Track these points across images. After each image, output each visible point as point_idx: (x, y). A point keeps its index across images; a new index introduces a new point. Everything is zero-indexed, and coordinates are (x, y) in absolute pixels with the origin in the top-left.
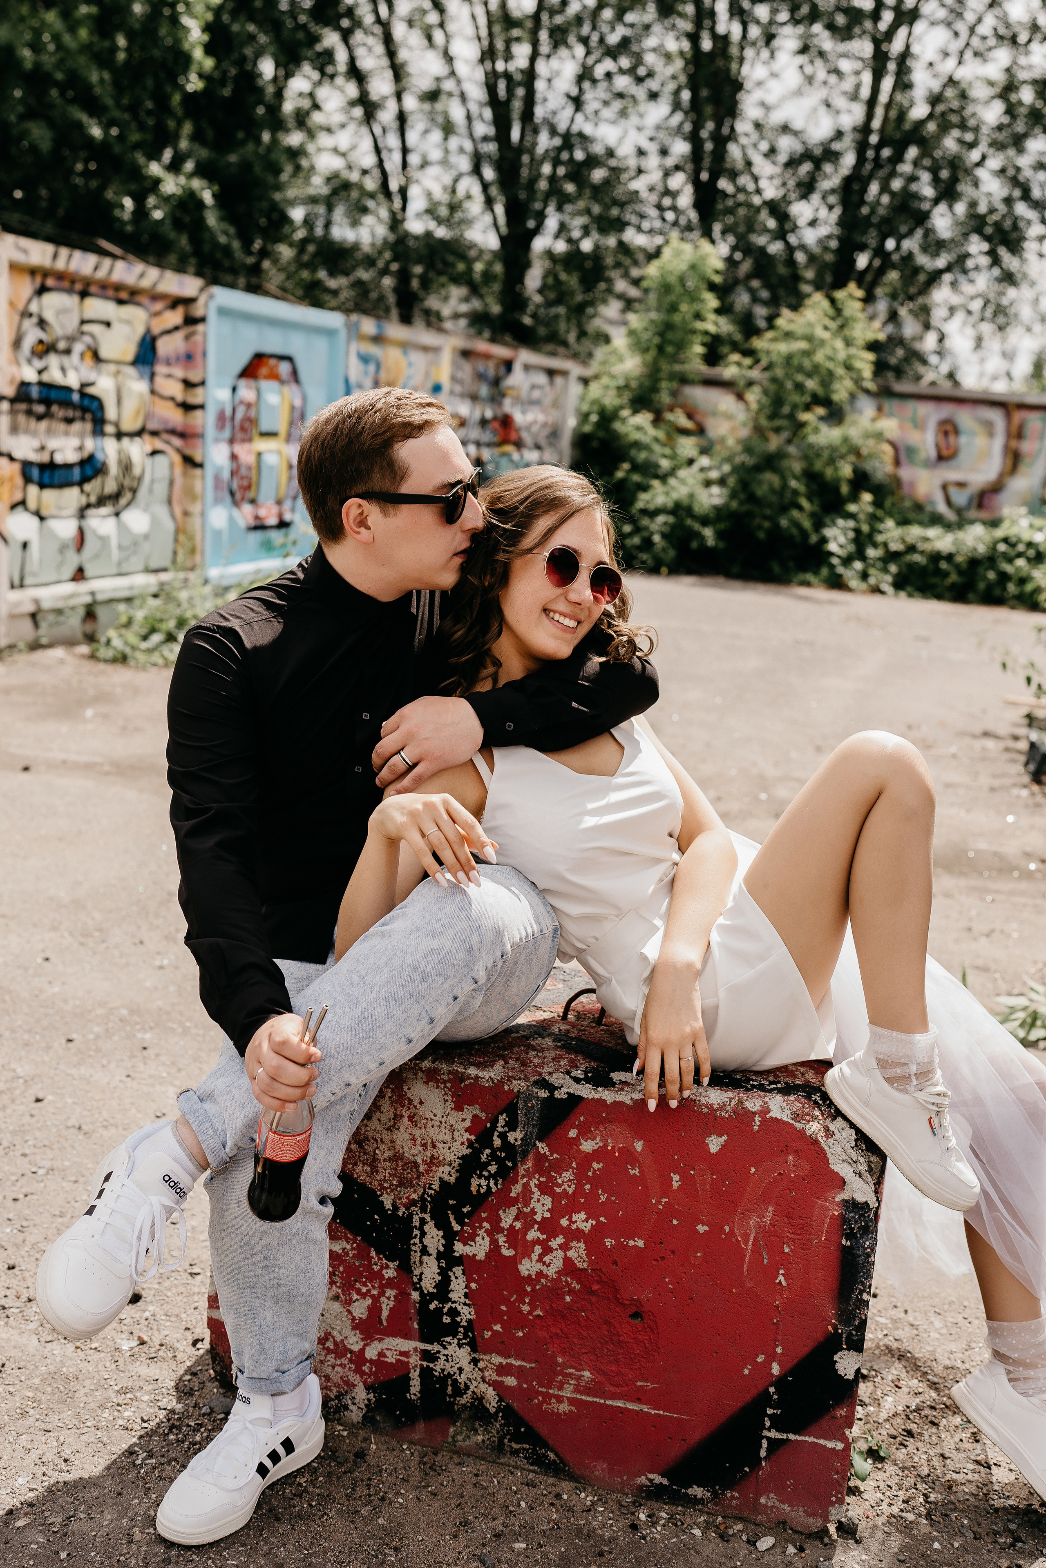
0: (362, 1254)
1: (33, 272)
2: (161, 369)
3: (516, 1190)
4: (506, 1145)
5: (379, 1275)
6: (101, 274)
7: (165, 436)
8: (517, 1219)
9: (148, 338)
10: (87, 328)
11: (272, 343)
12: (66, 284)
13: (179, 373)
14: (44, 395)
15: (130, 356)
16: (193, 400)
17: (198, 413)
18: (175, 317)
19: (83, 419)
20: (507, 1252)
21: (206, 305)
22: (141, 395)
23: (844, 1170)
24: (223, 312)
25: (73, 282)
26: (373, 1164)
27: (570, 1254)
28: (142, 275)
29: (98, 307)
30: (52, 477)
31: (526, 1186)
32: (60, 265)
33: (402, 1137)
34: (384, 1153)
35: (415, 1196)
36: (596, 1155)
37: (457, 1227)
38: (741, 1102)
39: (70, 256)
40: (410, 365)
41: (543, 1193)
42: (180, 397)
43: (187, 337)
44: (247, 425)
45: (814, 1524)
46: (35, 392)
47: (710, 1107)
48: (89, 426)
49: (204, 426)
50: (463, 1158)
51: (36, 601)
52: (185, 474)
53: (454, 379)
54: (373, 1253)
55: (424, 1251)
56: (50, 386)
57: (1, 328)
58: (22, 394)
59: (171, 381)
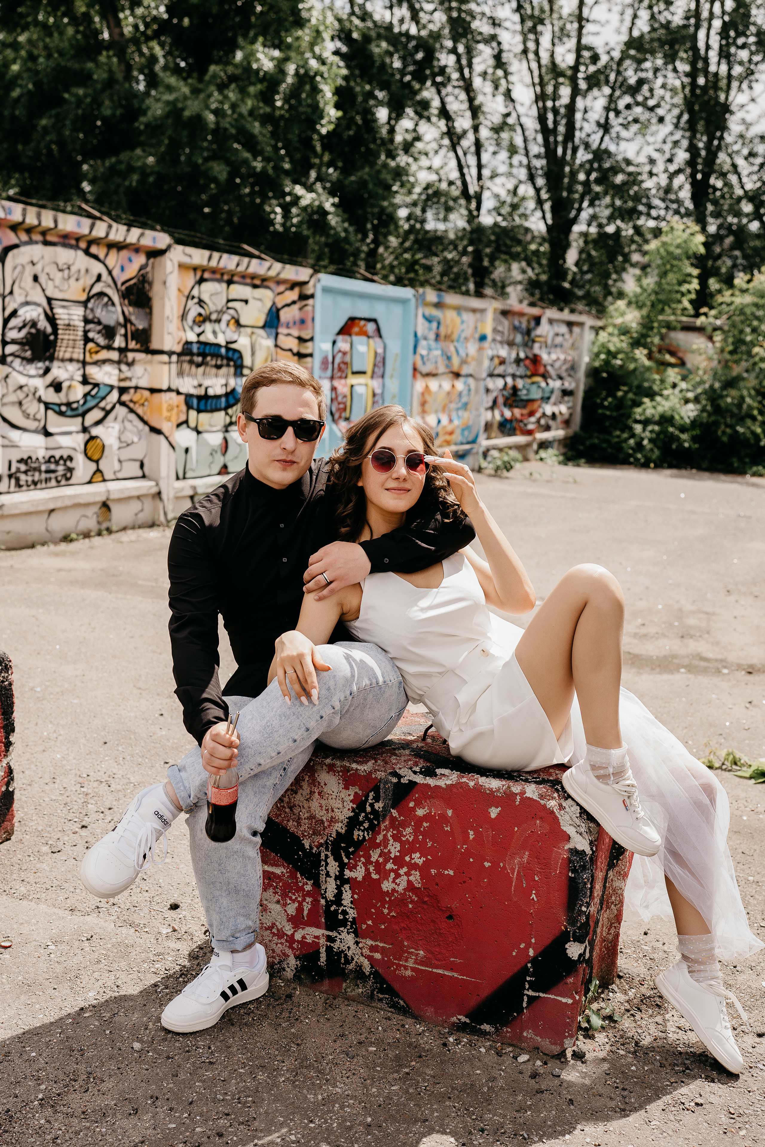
0: (293, 876)
1: (195, 269)
2: (282, 330)
3: (379, 838)
4: (374, 811)
5: (302, 889)
6: (241, 268)
8: (380, 856)
9: (274, 309)
10: (231, 305)
11: (362, 310)
12: (218, 276)
13: (296, 333)
14: (201, 350)
15: (261, 323)
16: (304, 351)
17: (309, 359)
18: (293, 295)
19: (228, 365)
20: (375, 876)
21: (315, 286)
22: (268, 348)
23: (571, 831)
24: (326, 290)
25: (222, 274)
26: (298, 820)
27: (411, 878)
28: (269, 268)
29: (238, 290)
30: (206, 404)
31: (385, 836)
32: (213, 263)
33: (314, 805)
34: (304, 815)
35: (322, 841)
36: (426, 818)
37: (346, 861)
38: (509, 787)
39: (221, 257)
40: (463, 322)
41: (395, 840)
42: (295, 350)
43: (301, 309)
44: (343, 366)
45: (556, 1049)
46: (195, 348)
47: (491, 790)
48: (232, 370)
50: (349, 818)
51: (194, 488)
53: (495, 330)
54: (299, 875)
55: (328, 875)
56: (206, 344)
57: (172, 307)
58: (187, 350)
59: (290, 338)
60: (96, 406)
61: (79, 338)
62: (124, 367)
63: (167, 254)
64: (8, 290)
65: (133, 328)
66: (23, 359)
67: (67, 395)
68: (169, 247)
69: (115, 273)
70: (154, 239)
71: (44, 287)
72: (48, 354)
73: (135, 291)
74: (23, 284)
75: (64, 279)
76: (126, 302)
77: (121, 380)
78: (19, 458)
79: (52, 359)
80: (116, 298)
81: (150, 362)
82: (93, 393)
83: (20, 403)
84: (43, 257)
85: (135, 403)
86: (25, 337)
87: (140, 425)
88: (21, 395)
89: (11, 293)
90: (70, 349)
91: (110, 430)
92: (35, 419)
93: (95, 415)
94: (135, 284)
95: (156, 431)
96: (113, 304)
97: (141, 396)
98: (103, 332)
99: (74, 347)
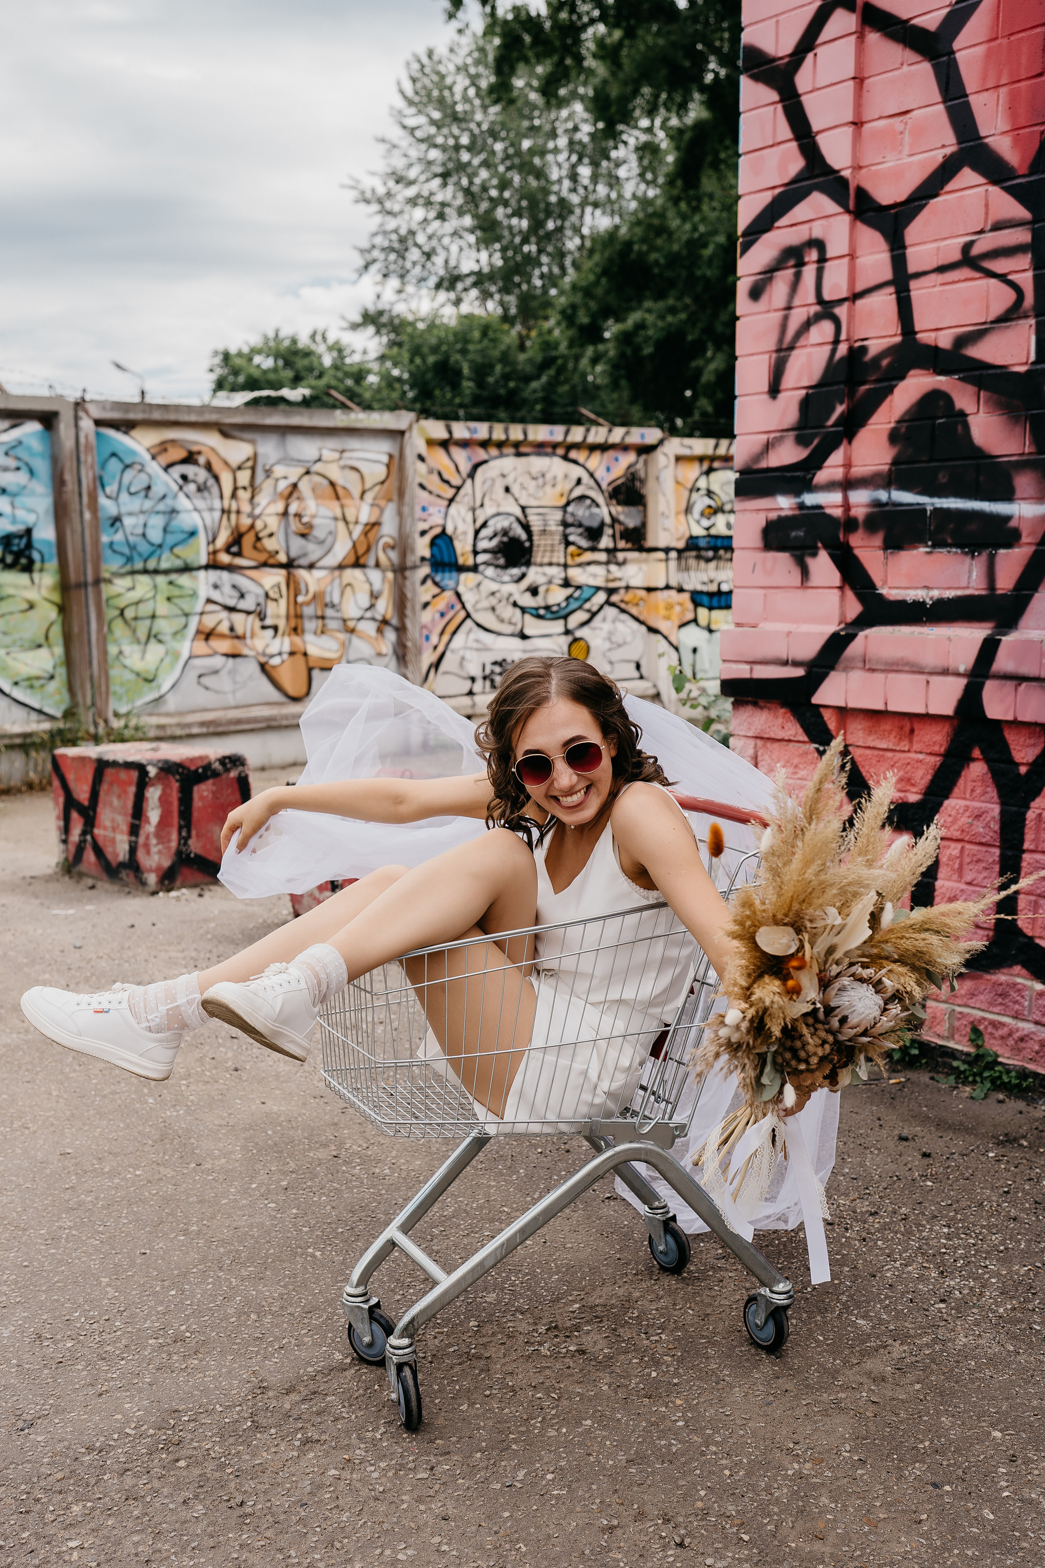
1: (701, 461)
12: (729, 464)
14: (712, 544)
30: (720, 601)
32: (722, 453)
39: (731, 445)
46: (704, 543)
56: (717, 537)
57: (668, 502)
58: (692, 545)
60: (580, 608)
61: (557, 542)
62: (613, 568)
63: (660, 450)
64: (478, 503)
65: (622, 528)
66: (497, 566)
67: (545, 598)
68: (661, 442)
69: (598, 475)
70: (643, 436)
71: (517, 495)
72: (523, 560)
73: (623, 489)
74: (494, 497)
75: (538, 487)
76: (614, 502)
77: (608, 581)
78: (493, 659)
79: (528, 564)
80: (600, 499)
81: (646, 561)
82: (577, 594)
83: (493, 609)
84: (515, 469)
85: (627, 603)
86: (497, 546)
87: (635, 625)
88: (493, 601)
89: (482, 505)
90: (548, 554)
91: (597, 632)
92: (510, 623)
93: (581, 616)
94: (623, 484)
95: (652, 630)
96: (598, 506)
97: (635, 596)
98: (586, 534)
99: (552, 551)
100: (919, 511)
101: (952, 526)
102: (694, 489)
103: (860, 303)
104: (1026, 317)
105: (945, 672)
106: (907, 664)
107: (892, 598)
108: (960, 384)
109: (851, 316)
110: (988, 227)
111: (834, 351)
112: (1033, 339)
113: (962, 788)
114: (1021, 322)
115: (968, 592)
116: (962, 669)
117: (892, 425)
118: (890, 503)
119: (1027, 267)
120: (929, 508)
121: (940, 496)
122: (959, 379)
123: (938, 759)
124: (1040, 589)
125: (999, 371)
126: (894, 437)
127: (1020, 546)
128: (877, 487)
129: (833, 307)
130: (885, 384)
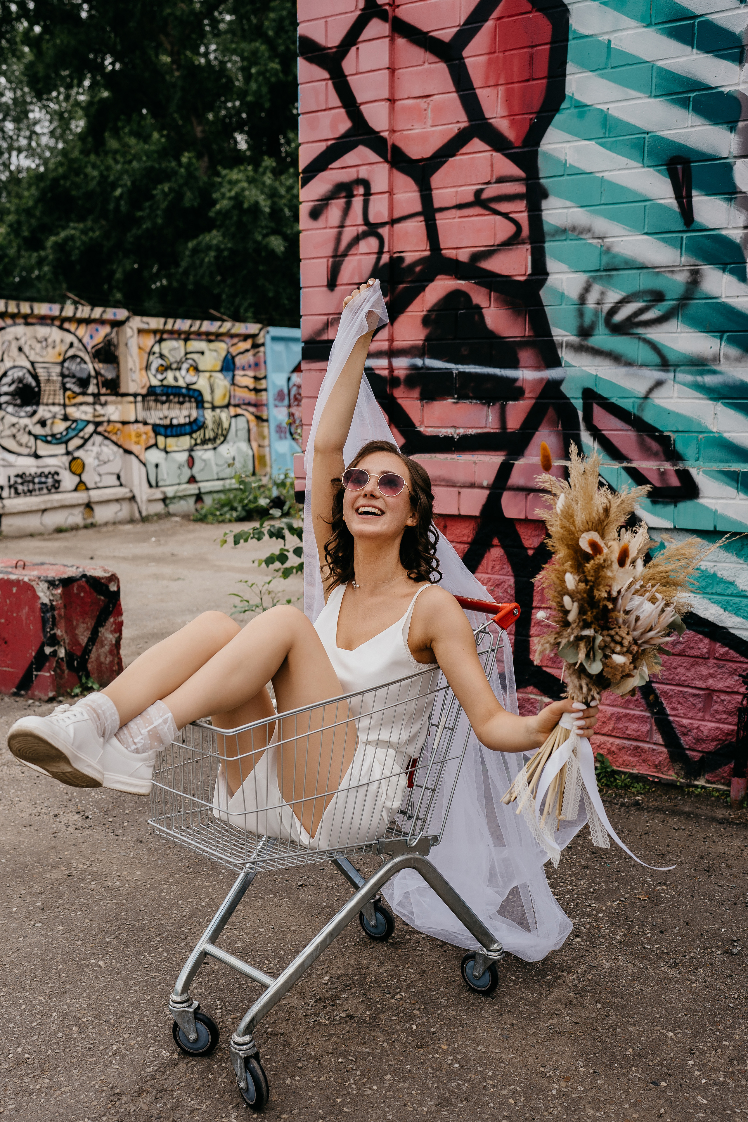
1: (154, 332)
2: (239, 373)
6: (195, 329)
7: (244, 407)
9: (229, 357)
10: (189, 356)
12: (175, 336)
13: (251, 373)
14: (165, 392)
15: (218, 368)
16: (259, 387)
17: (264, 393)
18: (248, 345)
19: (190, 401)
21: (265, 337)
22: (226, 387)
24: (276, 339)
25: (179, 334)
28: (221, 327)
29: (195, 345)
30: (172, 431)
32: (170, 327)
39: (175, 322)
42: (252, 386)
43: (255, 355)
44: (298, 397)
46: (159, 390)
48: (194, 405)
49: (267, 399)
51: (166, 493)
52: (258, 425)
56: (168, 387)
57: (134, 361)
58: (152, 392)
59: (246, 378)
60: (76, 435)
61: (58, 388)
62: (98, 407)
63: (127, 323)
65: (103, 379)
66: (15, 405)
67: (51, 428)
68: (128, 318)
69: (85, 341)
70: (115, 314)
71: (28, 353)
72: (34, 401)
73: (103, 351)
74: (10, 354)
75: (43, 348)
76: (97, 360)
77: (94, 416)
78: (16, 473)
79: (38, 403)
80: (87, 358)
81: (121, 403)
82: (73, 426)
83: (14, 436)
84: (25, 334)
85: (109, 433)
86: (15, 390)
87: (115, 448)
88: (14, 430)
89: (2, 360)
90: (52, 397)
91: (89, 453)
92: (28, 447)
93: (77, 442)
94: (102, 347)
95: (127, 452)
96: (85, 363)
97: (114, 428)
98: (78, 383)
99: (55, 395)
100: (448, 373)
101: (472, 385)
102: (151, 353)
103: (397, 226)
104: (523, 243)
105: (472, 486)
106: (443, 480)
107: (427, 434)
108: (476, 287)
109: (391, 236)
110: (494, 180)
111: (378, 259)
112: (529, 258)
113: (485, 566)
114: (520, 246)
115: (485, 430)
116: (485, 484)
117: (425, 313)
118: (425, 368)
119: (523, 209)
120: (455, 372)
121: (462, 364)
122: (475, 283)
123: (466, 546)
124: (540, 429)
125: (505, 279)
126: (426, 321)
127: (523, 399)
128: (414, 356)
129: (378, 228)
130: (418, 284)
